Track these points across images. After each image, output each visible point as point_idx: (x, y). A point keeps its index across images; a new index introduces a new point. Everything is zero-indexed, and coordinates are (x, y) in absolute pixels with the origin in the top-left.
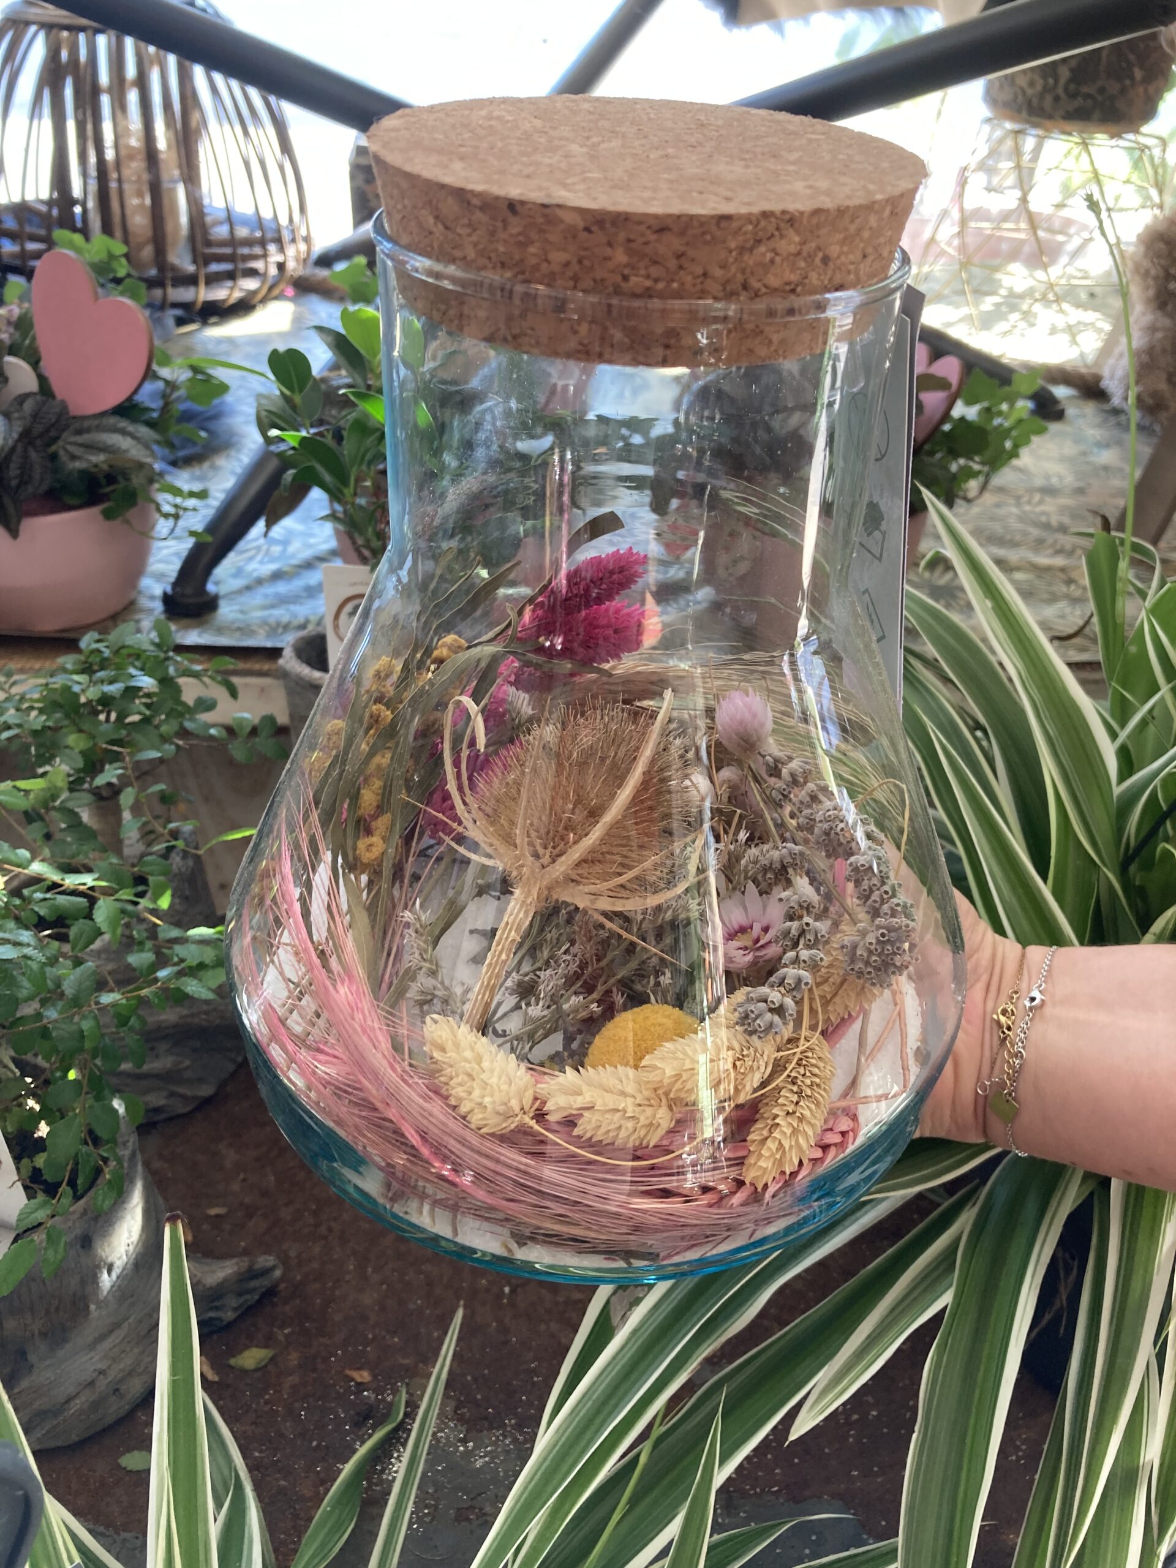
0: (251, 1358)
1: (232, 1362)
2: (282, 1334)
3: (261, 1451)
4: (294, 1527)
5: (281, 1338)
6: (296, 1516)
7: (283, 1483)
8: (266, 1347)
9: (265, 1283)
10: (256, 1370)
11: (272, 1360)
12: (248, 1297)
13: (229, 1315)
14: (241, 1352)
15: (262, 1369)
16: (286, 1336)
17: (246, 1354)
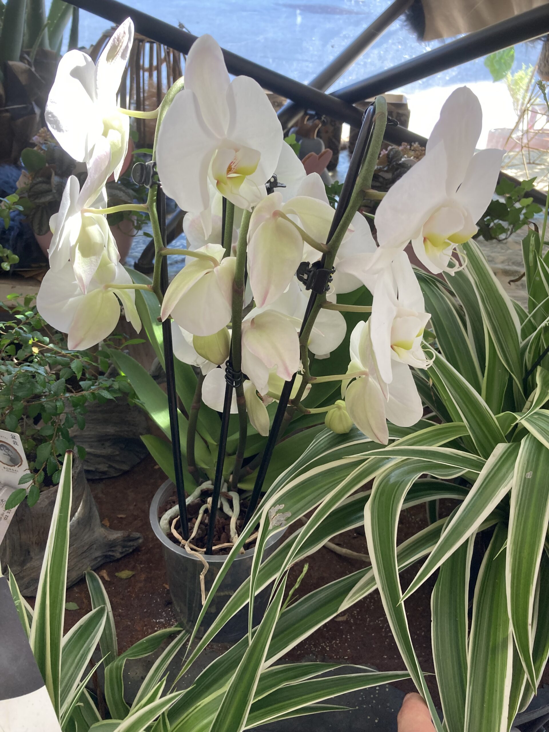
0: (125, 574)
1: (117, 574)
2: (139, 567)
3: (122, 610)
4: (131, 641)
5: (139, 568)
6: (132, 637)
7: (129, 623)
8: (132, 571)
9: (135, 544)
10: (126, 579)
11: (133, 576)
12: (127, 549)
13: (118, 555)
14: (121, 571)
15: (129, 579)
16: (141, 568)
17: (123, 572)
